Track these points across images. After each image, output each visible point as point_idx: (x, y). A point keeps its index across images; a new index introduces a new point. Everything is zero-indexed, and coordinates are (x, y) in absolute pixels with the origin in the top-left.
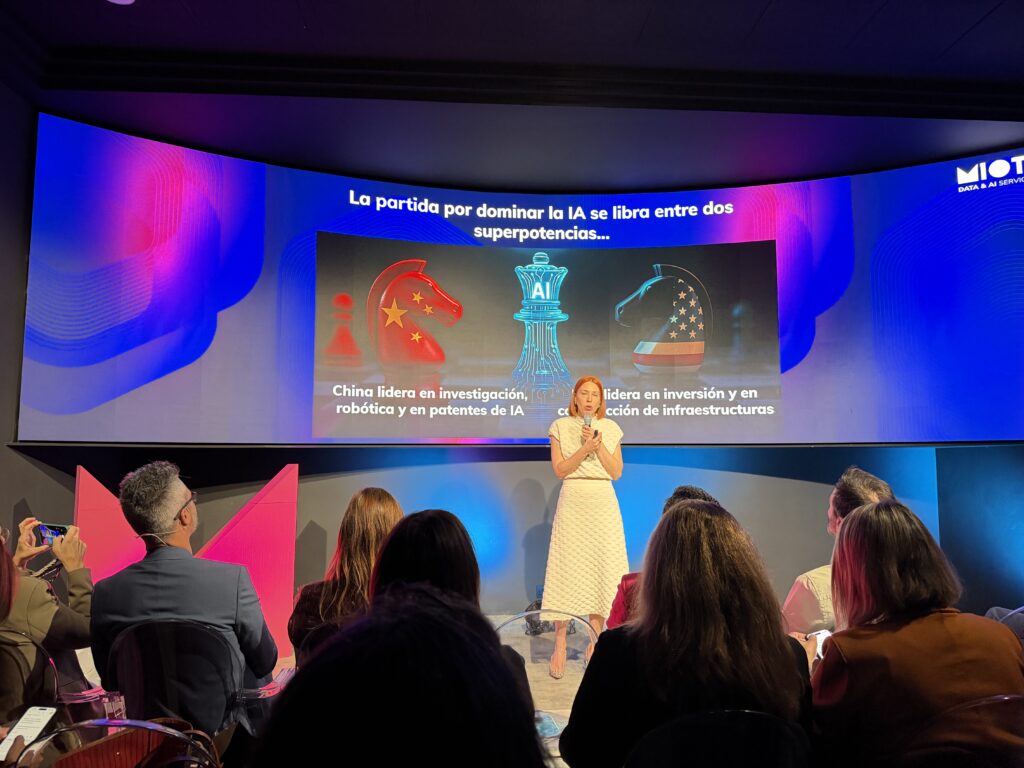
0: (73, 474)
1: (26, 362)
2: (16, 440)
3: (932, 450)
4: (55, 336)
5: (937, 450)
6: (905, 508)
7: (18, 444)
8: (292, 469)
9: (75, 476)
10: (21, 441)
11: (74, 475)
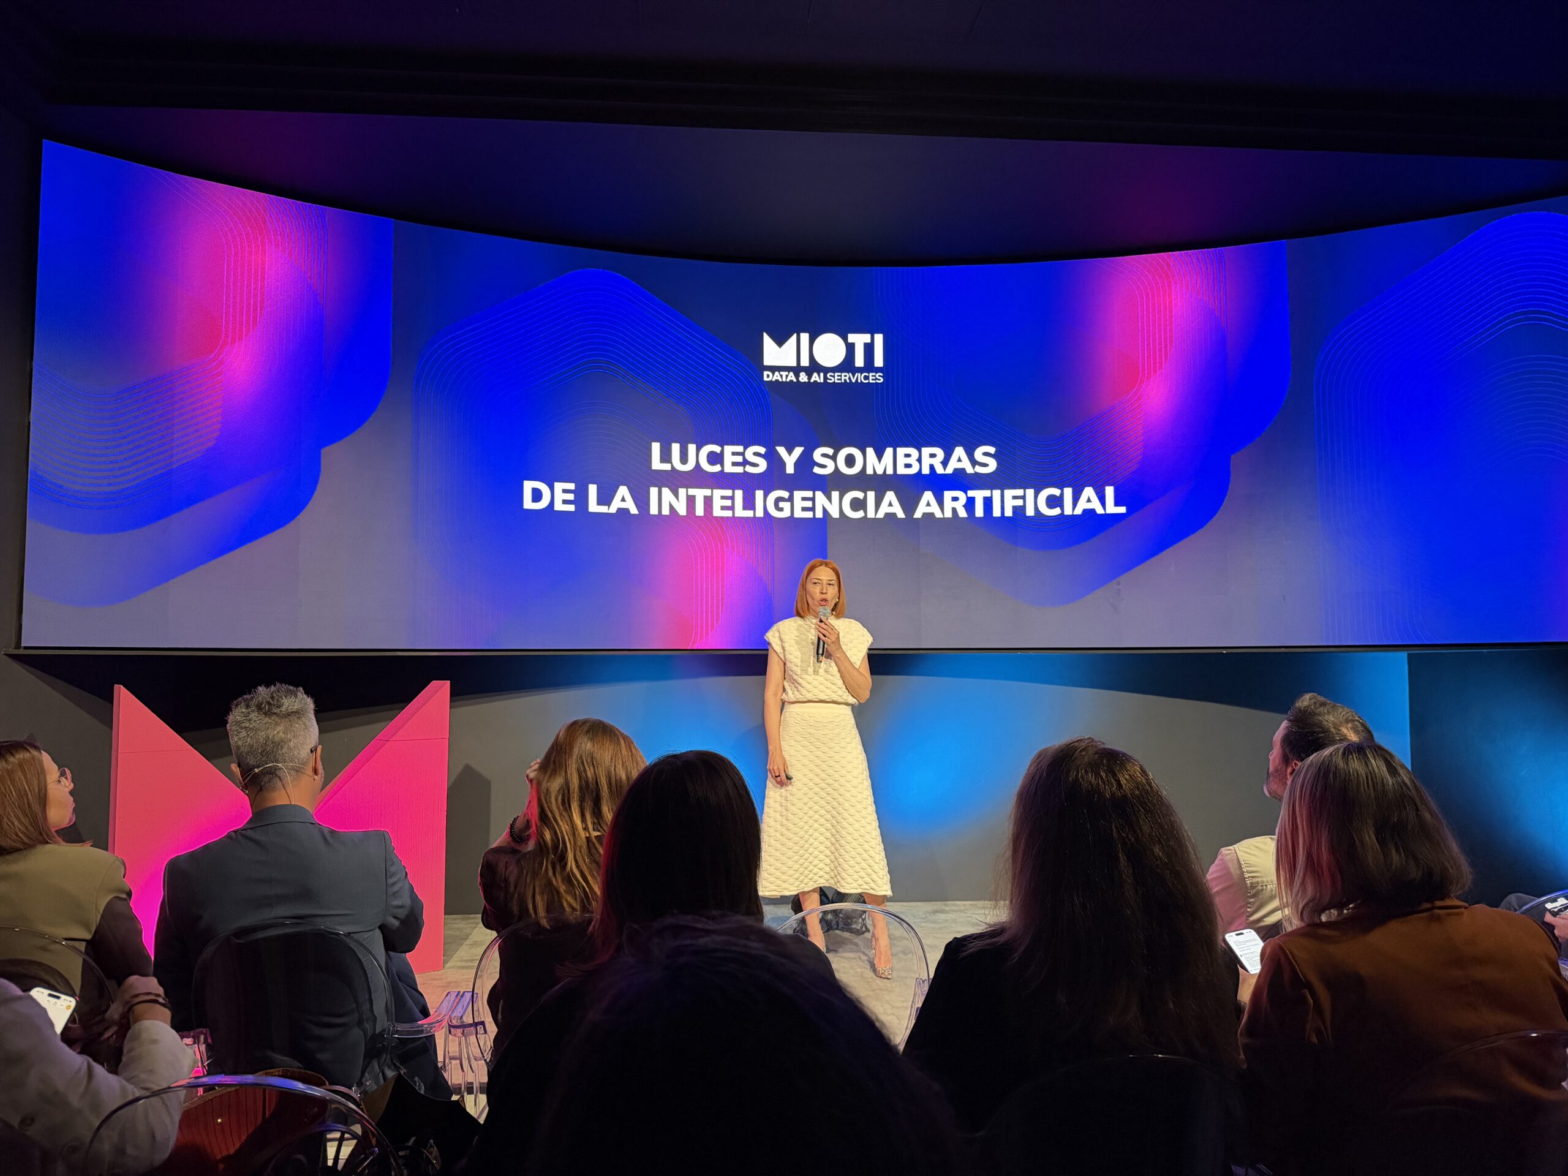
0: (109, 698)
1: (32, 527)
2: (18, 645)
3: (1403, 656)
4: (77, 487)
5: (1409, 655)
6: (1387, 752)
7: (22, 652)
8: (439, 690)
9: (112, 703)
10: (26, 648)
11: (110, 700)
